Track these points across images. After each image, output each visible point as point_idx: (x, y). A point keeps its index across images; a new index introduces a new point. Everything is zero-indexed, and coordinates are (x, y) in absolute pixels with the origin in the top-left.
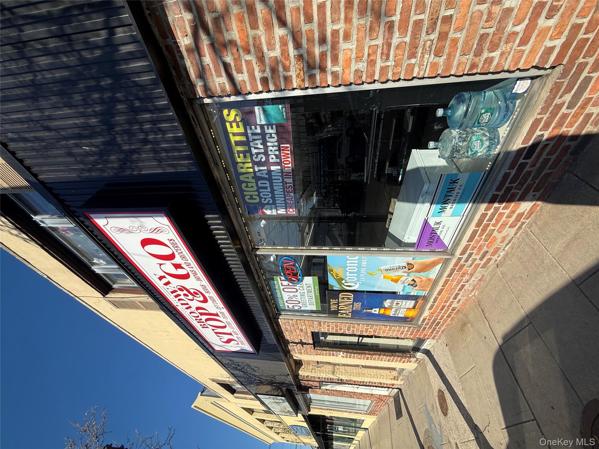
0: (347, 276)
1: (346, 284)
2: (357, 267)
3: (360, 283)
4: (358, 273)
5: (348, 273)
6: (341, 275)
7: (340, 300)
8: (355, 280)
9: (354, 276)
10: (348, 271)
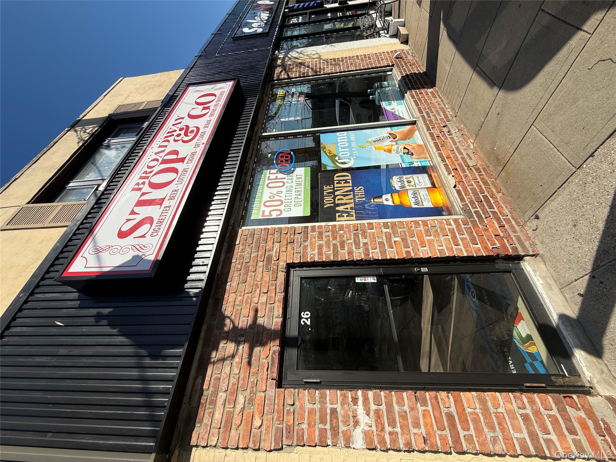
0: (340, 152)
1: (339, 161)
2: (347, 142)
3: (355, 157)
4: (350, 147)
5: (340, 148)
6: (334, 152)
7: (336, 185)
8: (348, 155)
9: (347, 151)
10: (340, 146)
